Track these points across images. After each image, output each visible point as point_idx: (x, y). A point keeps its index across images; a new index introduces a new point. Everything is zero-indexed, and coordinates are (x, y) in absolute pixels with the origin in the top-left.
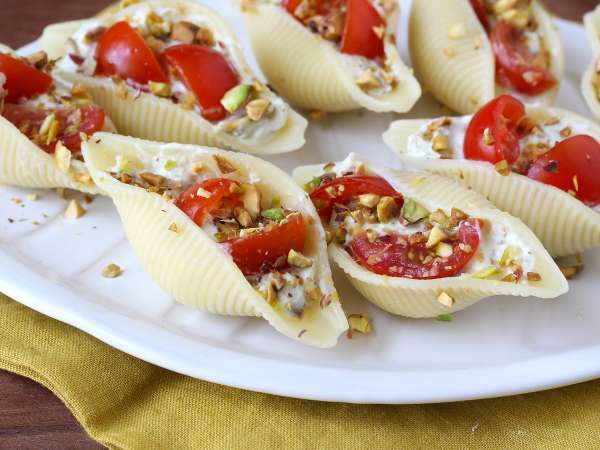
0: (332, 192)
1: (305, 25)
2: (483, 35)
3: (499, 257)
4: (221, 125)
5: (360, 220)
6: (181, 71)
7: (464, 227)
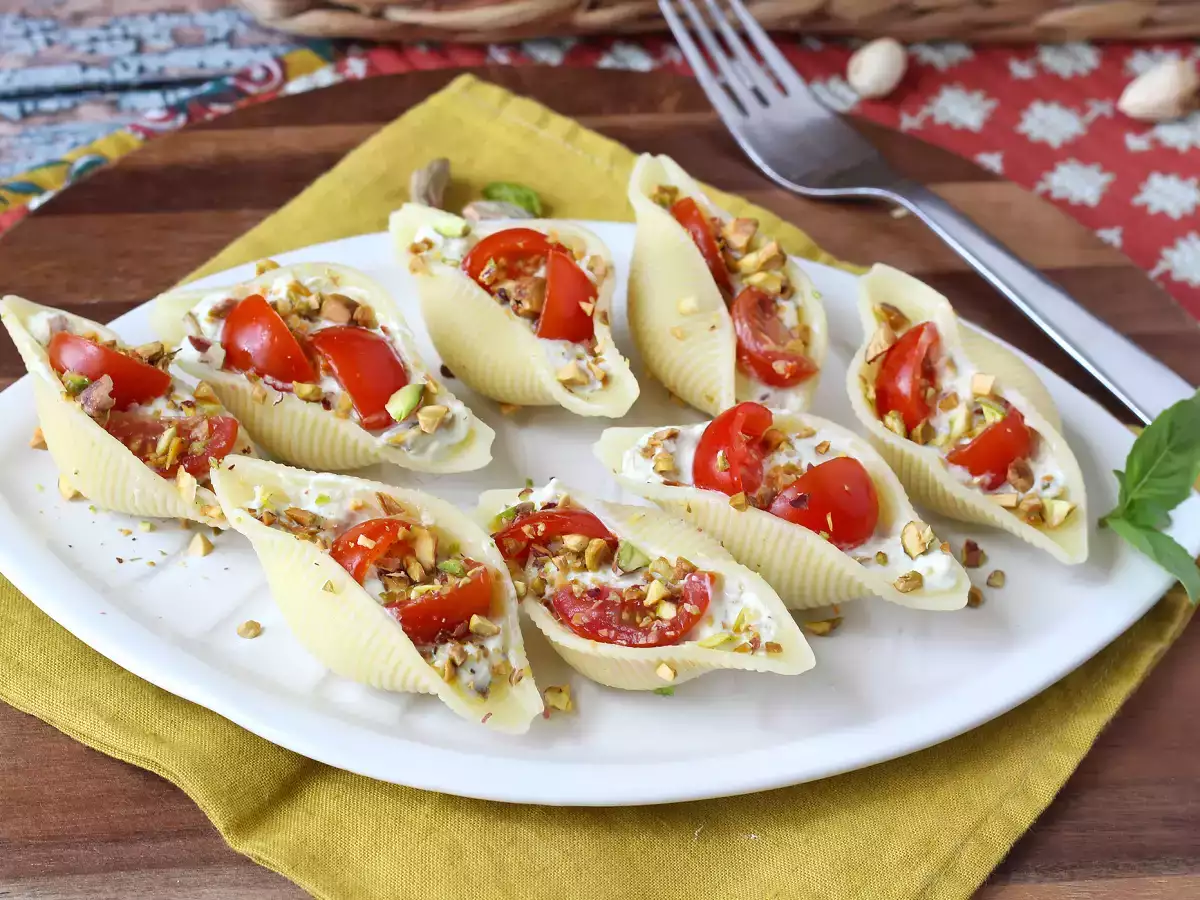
0: (530, 532)
1: (492, 293)
2: (723, 309)
3: (733, 620)
4: (387, 436)
5: (565, 568)
6: (334, 367)
7: (691, 582)
